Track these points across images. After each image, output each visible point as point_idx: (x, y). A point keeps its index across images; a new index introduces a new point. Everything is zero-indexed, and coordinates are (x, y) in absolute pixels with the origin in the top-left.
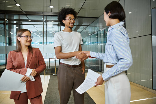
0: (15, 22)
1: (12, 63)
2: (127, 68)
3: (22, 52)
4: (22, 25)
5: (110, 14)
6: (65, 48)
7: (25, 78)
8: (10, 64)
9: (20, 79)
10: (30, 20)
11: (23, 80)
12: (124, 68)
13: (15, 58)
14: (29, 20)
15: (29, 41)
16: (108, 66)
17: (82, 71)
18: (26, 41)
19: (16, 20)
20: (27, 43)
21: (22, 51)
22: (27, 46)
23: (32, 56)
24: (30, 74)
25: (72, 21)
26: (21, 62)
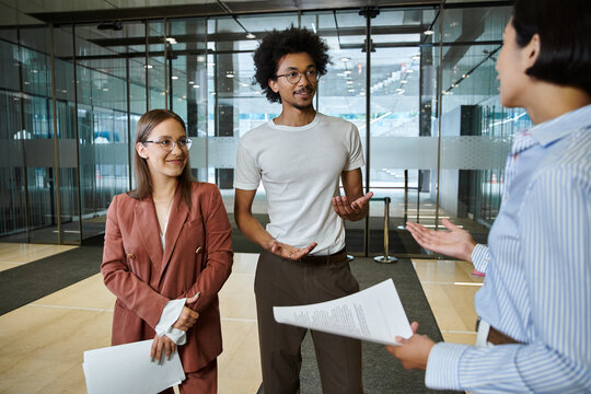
0: (211, 45)
1: (119, 241)
3: (155, 200)
4: (234, 55)
10: (253, 33)
13: (129, 224)
14: (247, 33)
15: (174, 158)
18: (164, 160)
19: (211, 38)
20: (168, 166)
21: (154, 194)
22: (170, 177)
23: (188, 215)
24: (173, 326)
25: (303, 82)
26: (148, 239)
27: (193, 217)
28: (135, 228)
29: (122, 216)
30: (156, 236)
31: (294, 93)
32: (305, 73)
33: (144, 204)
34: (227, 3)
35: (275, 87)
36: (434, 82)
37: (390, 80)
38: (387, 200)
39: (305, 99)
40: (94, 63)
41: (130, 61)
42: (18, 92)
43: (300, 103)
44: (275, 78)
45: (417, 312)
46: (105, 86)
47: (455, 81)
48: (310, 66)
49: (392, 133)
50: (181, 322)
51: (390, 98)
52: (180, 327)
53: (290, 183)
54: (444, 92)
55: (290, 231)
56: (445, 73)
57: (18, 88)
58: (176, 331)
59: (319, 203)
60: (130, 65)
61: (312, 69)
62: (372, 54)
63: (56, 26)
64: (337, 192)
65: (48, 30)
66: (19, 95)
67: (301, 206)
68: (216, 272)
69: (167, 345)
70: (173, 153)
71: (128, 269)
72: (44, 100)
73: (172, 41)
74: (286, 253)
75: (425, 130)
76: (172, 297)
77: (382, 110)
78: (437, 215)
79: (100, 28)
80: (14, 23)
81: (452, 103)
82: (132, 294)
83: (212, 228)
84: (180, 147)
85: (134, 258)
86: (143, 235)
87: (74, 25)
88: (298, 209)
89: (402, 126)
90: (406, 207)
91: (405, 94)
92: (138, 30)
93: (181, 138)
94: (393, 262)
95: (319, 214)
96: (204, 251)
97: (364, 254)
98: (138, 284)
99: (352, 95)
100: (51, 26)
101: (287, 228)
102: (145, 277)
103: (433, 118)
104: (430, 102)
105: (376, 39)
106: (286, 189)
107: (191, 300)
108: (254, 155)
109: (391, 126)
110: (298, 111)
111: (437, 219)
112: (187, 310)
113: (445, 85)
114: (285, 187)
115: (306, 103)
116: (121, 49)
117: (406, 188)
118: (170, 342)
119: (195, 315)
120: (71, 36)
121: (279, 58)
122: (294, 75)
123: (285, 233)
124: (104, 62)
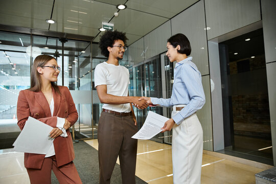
1: (28, 109)
2: (201, 106)
3: (43, 92)
5: (179, 47)
6: (112, 87)
7: (56, 131)
8: (25, 111)
9: (48, 134)
11: (51, 136)
12: (198, 107)
15: (56, 74)
16: (178, 109)
17: (134, 122)
18: (53, 75)
20: (54, 77)
21: (42, 90)
25: (123, 50)
26: (45, 106)
31: (119, 53)
35: (109, 50)
122: (120, 47)
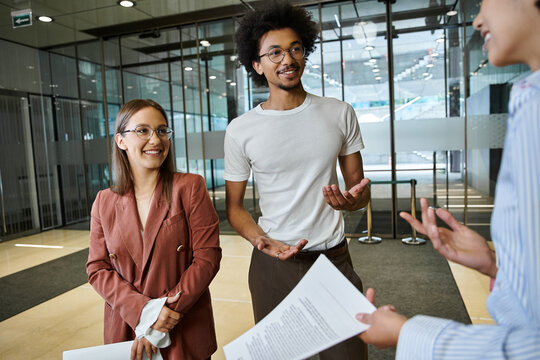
1: (102, 240)
3: (137, 195)
18: (142, 150)
21: (136, 188)
23: (168, 212)
24: (152, 327)
25: (286, 60)
26: (129, 238)
27: (173, 213)
28: (116, 227)
29: (104, 213)
30: (137, 234)
31: (278, 73)
32: (289, 50)
33: (125, 200)
34: (251, 3)
35: (259, 69)
36: (461, 64)
37: (417, 66)
38: (413, 182)
39: (290, 79)
40: (142, 70)
41: (172, 65)
42: (76, 99)
43: (285, 83)
44: (258, 59)
45: (445, 296)
46: (155, 89)
47: (483, 61)
48: (293, 43)
49: (422, 117)
50: (159, 324)
51: (418, 83)
52: (159, 329)
53: (279, 173)
54: (472, 74)
55: (282, 225)
56: (473, 54)
57: (77, 96)
58: (156, 333)
59: (312, 192)
60: (172, 69)
61: (297, 46)
62: (394, 40)
63: (106, 39)
64: (334, 179)
65: (98, 43)
66: (78, 102)
67: (293, 196)
68: (201, 270)
69: (147, 348)
70: (150, 142)
71: (111, 269)
72: (100, 106)
73: (205, 43)
74: (273, 253)
75: (454, 111)
76: (153, 296)
77: (412, 95)
78: (466, 194)
79: (141, 37)
80: (72, 40)
81: (481, 83)
82: (113, 295)
83: (196, 223)
84: (158, 135)
85: (116, 257)
86: (123, 233)
87: (120, 36)
88: (290, 200)
89: (431, 110)
90: (435, 188)
91: (433, 78)
92: (173, 36)
93: (160, 126)
94: (421, 244)
95: (314, 205)
96: (188, 249)
97: (392, 236)
98: (119, 284)
99: (379, 82)
100: (101, 39)
101: (279, 221)
102: (128, 277)
103: (462, 100)
104: (457, 84)
105: (398, 25)
106: (276, 179)
107: (172, 300)
108: (241, 144)
109: (420, 110)
110: (284, 93)
111: (466, 198)
112: (166, 311)
113: (473, 66)
114: (275, 176)
115: (293, 83)
116: (163, 55)
117: (435, 169)
118: (151, 345)
119: (176, 316)
120: (118, 46)
121: (260, 36)
122: (277, 53)
123: (276, 227)
124: (151, 68)
